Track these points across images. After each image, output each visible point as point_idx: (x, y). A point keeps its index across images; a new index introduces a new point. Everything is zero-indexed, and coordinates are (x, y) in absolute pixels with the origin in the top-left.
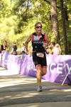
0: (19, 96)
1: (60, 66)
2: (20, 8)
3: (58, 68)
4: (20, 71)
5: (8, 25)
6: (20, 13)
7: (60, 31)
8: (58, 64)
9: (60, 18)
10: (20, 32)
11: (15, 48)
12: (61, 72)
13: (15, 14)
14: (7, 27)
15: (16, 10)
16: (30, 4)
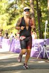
0: (9, 66)
1: (36, 46)
2: (11, 8)
3: (35, 48)
4: (10, 49)
5: (3, 19)
6: (10, 12)
7: (37, 24)
8: (35, 45)
9: (36, 15)
10: (10, 24)
11: (7, 34)
12: (37, 50)
13: (7, 13)
14: (2, 21)
15: (8, 10)
16: (17, 6)
